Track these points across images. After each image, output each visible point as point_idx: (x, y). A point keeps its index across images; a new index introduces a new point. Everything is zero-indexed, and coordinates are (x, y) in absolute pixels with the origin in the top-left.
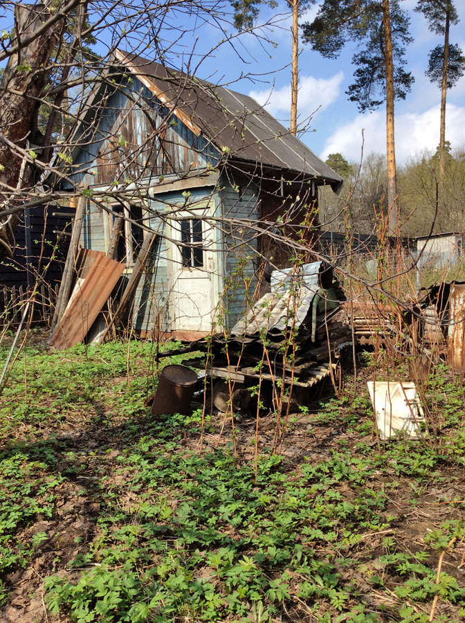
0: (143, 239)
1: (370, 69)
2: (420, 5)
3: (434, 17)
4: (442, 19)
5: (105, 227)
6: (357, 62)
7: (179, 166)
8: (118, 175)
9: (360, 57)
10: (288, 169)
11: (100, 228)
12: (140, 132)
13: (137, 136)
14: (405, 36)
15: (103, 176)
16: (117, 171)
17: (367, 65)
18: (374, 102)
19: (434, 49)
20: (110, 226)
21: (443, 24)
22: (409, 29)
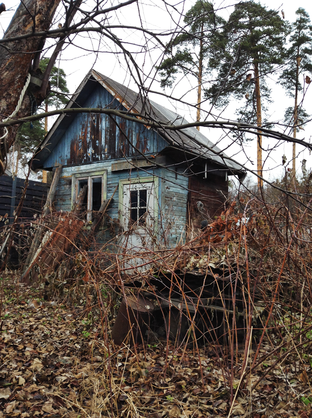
0: (101, 204)
1: (246, 118)
2: (279, 80)
3: (288, 88)
4: (292, 89)
5: (72, 195)
6: (237, 113)
7: (133, 152)
8: (85, 158)
9: (239, 111)
10: (211, 159)
11: (68, 196)
12: (104, 128)
13: (101, 131)
14: (269, 99)
15: (74, 159)
16: (85, 155)
17: (244, 116)
18: (248, 139)
19: (288, 108)
20: (76, 195)
21: (294, 92)
22: (271, 95)
